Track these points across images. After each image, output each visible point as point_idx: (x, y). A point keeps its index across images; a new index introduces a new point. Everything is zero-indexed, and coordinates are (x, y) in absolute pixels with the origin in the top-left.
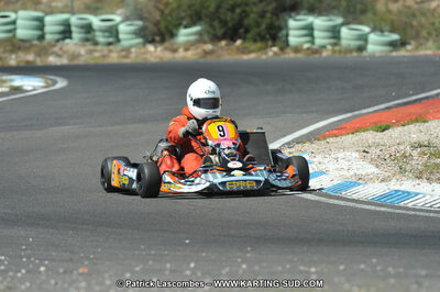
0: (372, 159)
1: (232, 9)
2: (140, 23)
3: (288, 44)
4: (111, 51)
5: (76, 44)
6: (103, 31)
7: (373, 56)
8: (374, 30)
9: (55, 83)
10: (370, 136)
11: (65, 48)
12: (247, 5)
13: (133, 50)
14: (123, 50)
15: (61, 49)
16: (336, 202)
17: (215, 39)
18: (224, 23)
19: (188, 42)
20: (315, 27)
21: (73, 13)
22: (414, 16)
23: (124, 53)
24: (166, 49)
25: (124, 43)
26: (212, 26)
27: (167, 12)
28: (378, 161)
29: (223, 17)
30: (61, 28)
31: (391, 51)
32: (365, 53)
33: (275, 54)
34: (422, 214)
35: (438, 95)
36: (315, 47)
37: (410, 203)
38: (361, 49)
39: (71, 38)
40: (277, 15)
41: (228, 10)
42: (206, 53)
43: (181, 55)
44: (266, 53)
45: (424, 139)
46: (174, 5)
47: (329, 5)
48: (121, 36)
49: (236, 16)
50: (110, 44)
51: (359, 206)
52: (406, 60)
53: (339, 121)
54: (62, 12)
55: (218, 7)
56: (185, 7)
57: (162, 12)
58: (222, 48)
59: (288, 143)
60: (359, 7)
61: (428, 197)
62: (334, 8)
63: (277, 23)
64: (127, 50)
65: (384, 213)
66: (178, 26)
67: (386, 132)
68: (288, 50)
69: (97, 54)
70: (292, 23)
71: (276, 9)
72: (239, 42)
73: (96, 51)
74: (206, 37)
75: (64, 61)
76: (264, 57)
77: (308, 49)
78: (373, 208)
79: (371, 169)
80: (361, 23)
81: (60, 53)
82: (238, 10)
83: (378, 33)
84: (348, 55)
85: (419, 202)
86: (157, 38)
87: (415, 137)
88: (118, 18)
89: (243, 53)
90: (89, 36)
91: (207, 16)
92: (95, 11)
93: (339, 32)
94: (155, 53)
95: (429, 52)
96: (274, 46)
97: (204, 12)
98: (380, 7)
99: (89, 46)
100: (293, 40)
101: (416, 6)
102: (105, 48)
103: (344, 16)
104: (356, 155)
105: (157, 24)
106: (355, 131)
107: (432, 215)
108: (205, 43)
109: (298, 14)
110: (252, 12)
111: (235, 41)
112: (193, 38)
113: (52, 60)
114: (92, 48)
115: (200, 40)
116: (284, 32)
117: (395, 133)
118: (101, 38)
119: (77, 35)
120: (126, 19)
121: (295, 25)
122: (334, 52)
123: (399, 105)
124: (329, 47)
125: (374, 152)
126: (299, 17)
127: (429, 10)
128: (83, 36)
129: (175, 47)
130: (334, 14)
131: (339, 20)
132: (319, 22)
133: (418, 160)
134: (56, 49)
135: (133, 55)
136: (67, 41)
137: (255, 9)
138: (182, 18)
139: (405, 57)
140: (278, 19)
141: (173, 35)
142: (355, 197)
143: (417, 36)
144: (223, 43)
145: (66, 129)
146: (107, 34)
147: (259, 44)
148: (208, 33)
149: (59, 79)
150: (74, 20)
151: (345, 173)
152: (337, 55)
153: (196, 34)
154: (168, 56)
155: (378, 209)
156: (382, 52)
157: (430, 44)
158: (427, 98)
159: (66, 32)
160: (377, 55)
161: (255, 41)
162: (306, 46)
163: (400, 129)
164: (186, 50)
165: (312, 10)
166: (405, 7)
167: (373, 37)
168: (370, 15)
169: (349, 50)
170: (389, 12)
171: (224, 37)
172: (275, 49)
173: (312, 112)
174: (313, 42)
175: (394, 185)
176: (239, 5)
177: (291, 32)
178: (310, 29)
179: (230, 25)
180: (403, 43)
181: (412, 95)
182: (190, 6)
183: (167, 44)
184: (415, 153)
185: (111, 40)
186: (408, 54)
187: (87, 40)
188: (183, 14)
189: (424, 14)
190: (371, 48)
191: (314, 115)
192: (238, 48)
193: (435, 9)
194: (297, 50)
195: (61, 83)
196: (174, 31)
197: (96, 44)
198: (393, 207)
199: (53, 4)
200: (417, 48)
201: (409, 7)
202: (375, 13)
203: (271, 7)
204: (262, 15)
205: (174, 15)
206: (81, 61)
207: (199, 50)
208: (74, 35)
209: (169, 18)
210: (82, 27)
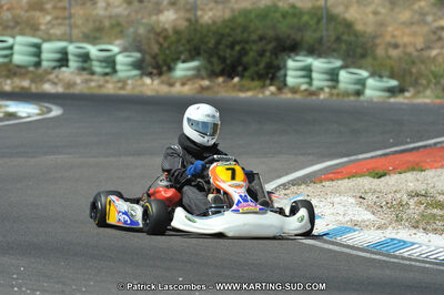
0: (368, 205)
1: (232, 46)
2: (138, 55)
3: (285, 85)
4: (107, 82)
5: (72, 73)
6: (101, 61)
7: (370, 101)
8: (373, 75)
9: (50, 110)
10: (367, 182)
11: (60, 76)
12: (247, 42)
13: (130, 82)
14: (119, 81)
15: (57, 77)
16: (331, 247)
17: (213, 75)
18: (223, 59)
19: (186, 76)
20: (314, 68)
21: (71, 41)
22: (413, 63)
23: (120, 85)
24: (162, 82)
25: (121, 75)
26: (210, 62)
27: (166, 45)
28: (375, 208)
29: (221, 53)
30: (58, 56)
31: (389, 97)
32: (362, 98)
33: (272, 94)
34: (417, 264)
35: (435, 144)
36: (313, 88)
37: (405, 252)
38: (359, 93)
39: (67, 66)
40: (276, 55)
41: (227, 47)
42: (203, 89)
43: (178, 89)
44: (263, 93)
45: (421, 188)
46: (174, 38)
47: (329, 48)
48: (118, 67)
49: (235, 53)
50: (106, 74)
51: (354, 252)
52: (404, 107)
53: (337, 165)
54: (60, 40)
55: (218, 43)
56: (184, 41)
57: (161, 45)
58: (219, 85)
59: (284, 185)
60: (359, 51)
61: (424, 247)
62: (334, 50)
63: (276, 63)
64: (124, 82)
65: (379, 261)
66: (177, 60)
67: (383, 179)
68: (286, 90)
69: (93, 84)
70: (290, 63)
71: (275, 48)
72: (236, 79)
73: (91, 80)
74: (203, 73)
75: (60, 89)
76: (261, 96)
77: (306, 90)
78: (368, 255)
79: (367, 216)
80: (360, 68)
81: (56, 80)
82: (237, 48)
83: (377, 78)
84: (346, 99)
85: (415, 252)
86: (155, 71)
87: (411, 186)
88: (115, 49)
89: (240, 90)
90: (86, 65)
91: (205, 52)
92: (93, 40)
93: (337, 75)
94: (151, 86)
95: (428, 101)
96: (271, 85)
97: (203, 47)
98: (380, 52)
99: (86, 76)
100: (291, 81)
101: (415, 54)
102: (102, 78)
103: (343, 59)
104: (352, 200)
105: (155, 57)
106: (351, 176)
107: (427, 265)
108: (203, 79)
109: (297, 55)
110: (251, 49)
111: (233, 78)
112: (190, 73)
113: (47, 88)
114: (88, 77)
115: (198, 76)
116: (282, 72)
117: (392, 180)
118: (98, 68)
119: (73, 64)
120: (124, 50)
121: (293, 65)
122: (331, 95)
123: (396, 152)
124: (327, 90)
125: (371, 198)
126: (298, 58)
127: (429, 58)
128: (80, 64)
129: (172, 81)
130: (334, 57)
131: (338, 63)
132: (318, 64)
133: (414, 209)
134: (52, 76)
135: (129, 87)
136: (64, 69)
137: (254, 47)
138: (181, 53)
139: (402, 104)
140: (277, 58)
141: (170, 69)
142: (350, 243)
143: (416, 83)
144: (221, 79)
145: (61, 158)
146: (104, 64)
147: (256, 83)
148: (206, 69)
149: (54, 107)
150: (72, 48)
151: (340, 218)
152: (334, 98)
153: (193, 69)
154: (164, 89)
155: (374, 256)
156: (381, 97)
157: (428, 92)
158: (425, 146)
159: (63, 60)
160: (375, 100)
161: (253, 79)
162: (304, 87)
163: (397, 176)
164: (183, 84)
165: (312, 52)
166: (406, 54)
167: (371, 82)
168: (369, 60)
169: (347, 94)
170: (390, 57)
171: (222, 73)
172: (273, 89)
173: (309, 154)
174: (310, 84)
175: (390, 233)
176: (239, 43)
177: (290, 73)
178: (308, 70)
179: (228, 62)
180: (401, 90)
181: (411, 143)
182: (189, 42)
183: (164, 78)
184: (412, 202)
185: (108, 70)
186: (406, 101)
187: (83, 69)
188: (181, 48)
189: (423, 62)
190: (368, 92)
191: (311, 157)
192: (235, 86)
193: (435, 57)
194: (295, 90)
195: (56, 112)
196: (172, 65)
197: (93, 73)
198: (388, 255)
199: (52, 31)
200: (415, 96)
201: (410, 55)
202: (375, 58)
203: (270, 46)
204: (262, 54)
205: (173, 48)
206: (76, 90)
207: (197, 86)
208: (72, 64)
209: (167, 52)
210: (79, 56)
